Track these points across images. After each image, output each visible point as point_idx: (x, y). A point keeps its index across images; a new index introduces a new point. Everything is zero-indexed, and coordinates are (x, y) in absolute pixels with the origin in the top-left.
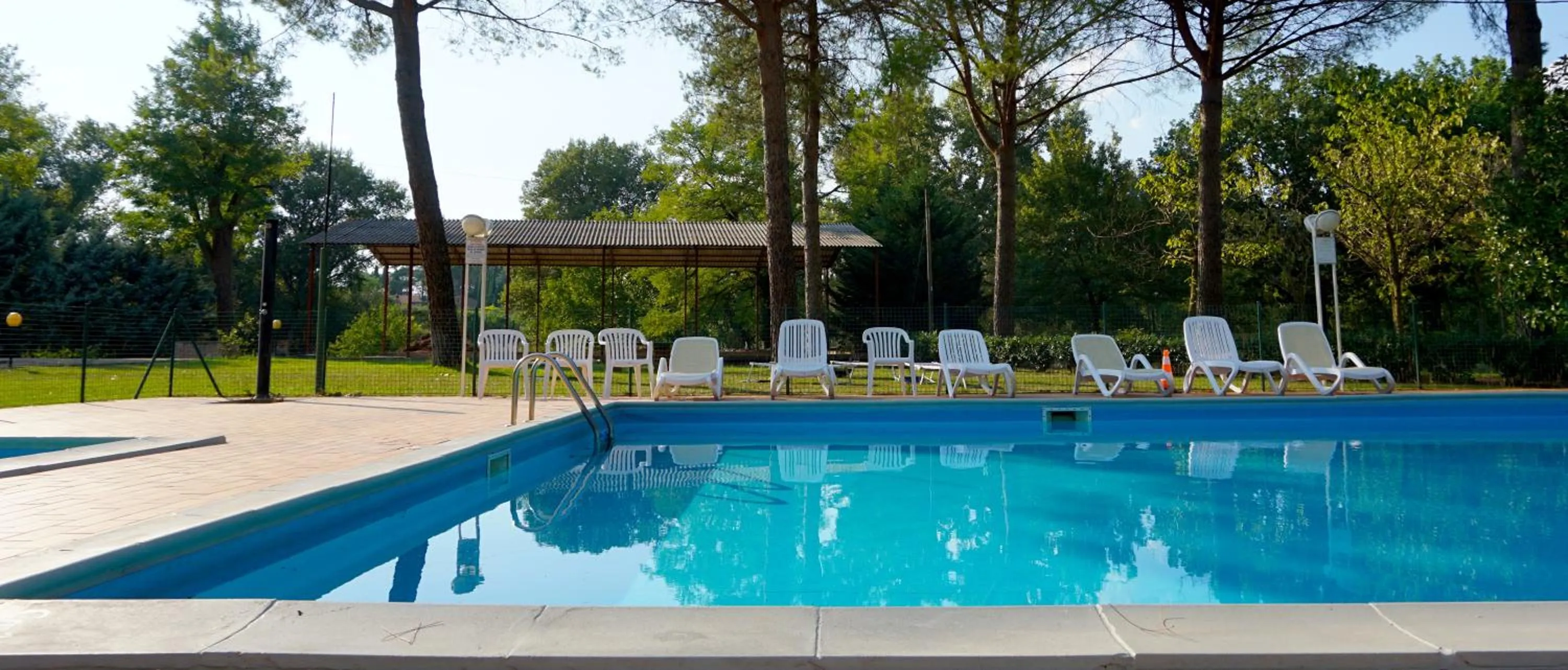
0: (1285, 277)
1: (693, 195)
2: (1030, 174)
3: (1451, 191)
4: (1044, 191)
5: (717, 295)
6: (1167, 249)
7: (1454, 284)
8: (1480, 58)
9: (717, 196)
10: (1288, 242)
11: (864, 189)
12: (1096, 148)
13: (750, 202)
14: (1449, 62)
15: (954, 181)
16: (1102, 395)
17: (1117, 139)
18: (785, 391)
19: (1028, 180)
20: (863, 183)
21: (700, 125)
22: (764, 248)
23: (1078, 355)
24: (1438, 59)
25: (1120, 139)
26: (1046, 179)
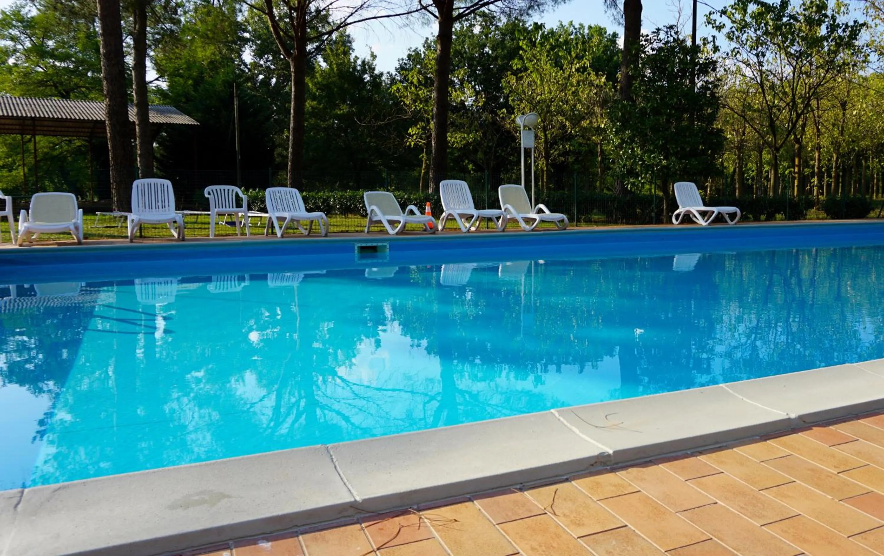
0: (480, 155)
1: (26, 75)
2: (313, 77)
3: (579, 106)
4: (323, 90)
5: (53, 158)
6: (409, 134)
7: (573, 163)
8: (593, 26)
9: (49, 78)
10: (484, 134)
11: (181, 80)
12: (359, 62)
13: (81, 83)
14: (577, 26)
15: (252, 78)
16: (388, 233)
17: (374, 57)
18: (138, 234)
19: (312, 81)
20: (181, 76)
21: (29, 16)
22: (103, 122)
23: (370, 206)
24: (571, 24)
25: (376, 56)
26: (325, 82)
